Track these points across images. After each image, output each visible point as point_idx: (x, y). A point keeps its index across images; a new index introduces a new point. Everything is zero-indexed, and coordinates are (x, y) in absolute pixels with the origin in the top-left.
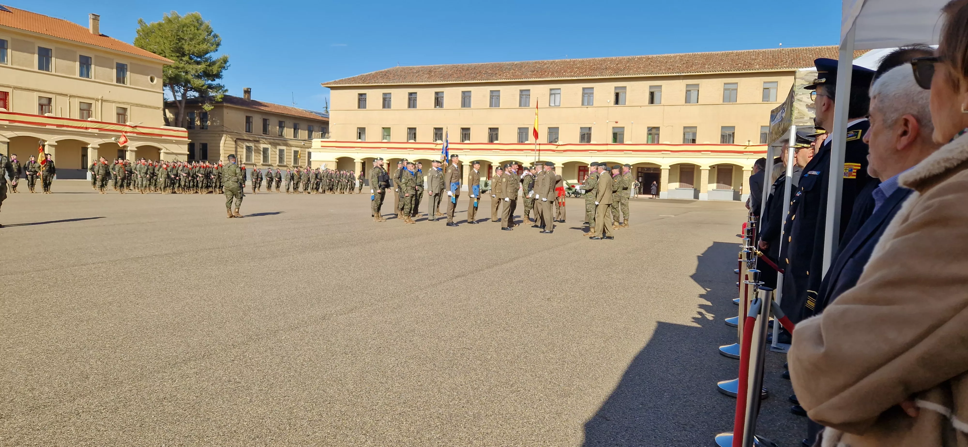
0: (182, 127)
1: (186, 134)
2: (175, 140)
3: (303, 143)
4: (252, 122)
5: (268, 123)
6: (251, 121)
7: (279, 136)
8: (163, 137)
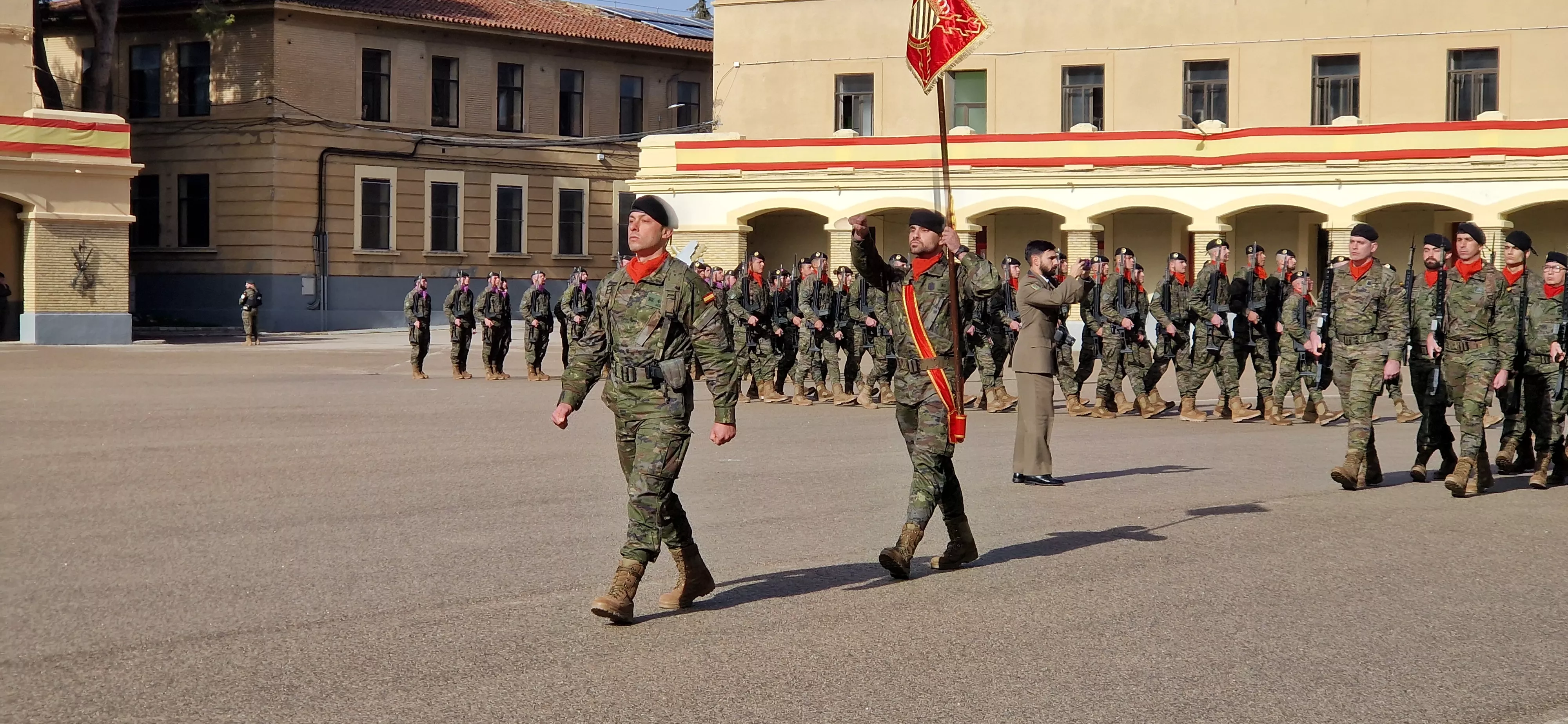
0: (108, 110)
1: (123, 140)
2: (79, 166)
3: (599, 157)
4: (388, 76)
5: (453, 77)
6: (384, 70)
7: (500, 128)
8: (35, 157)
